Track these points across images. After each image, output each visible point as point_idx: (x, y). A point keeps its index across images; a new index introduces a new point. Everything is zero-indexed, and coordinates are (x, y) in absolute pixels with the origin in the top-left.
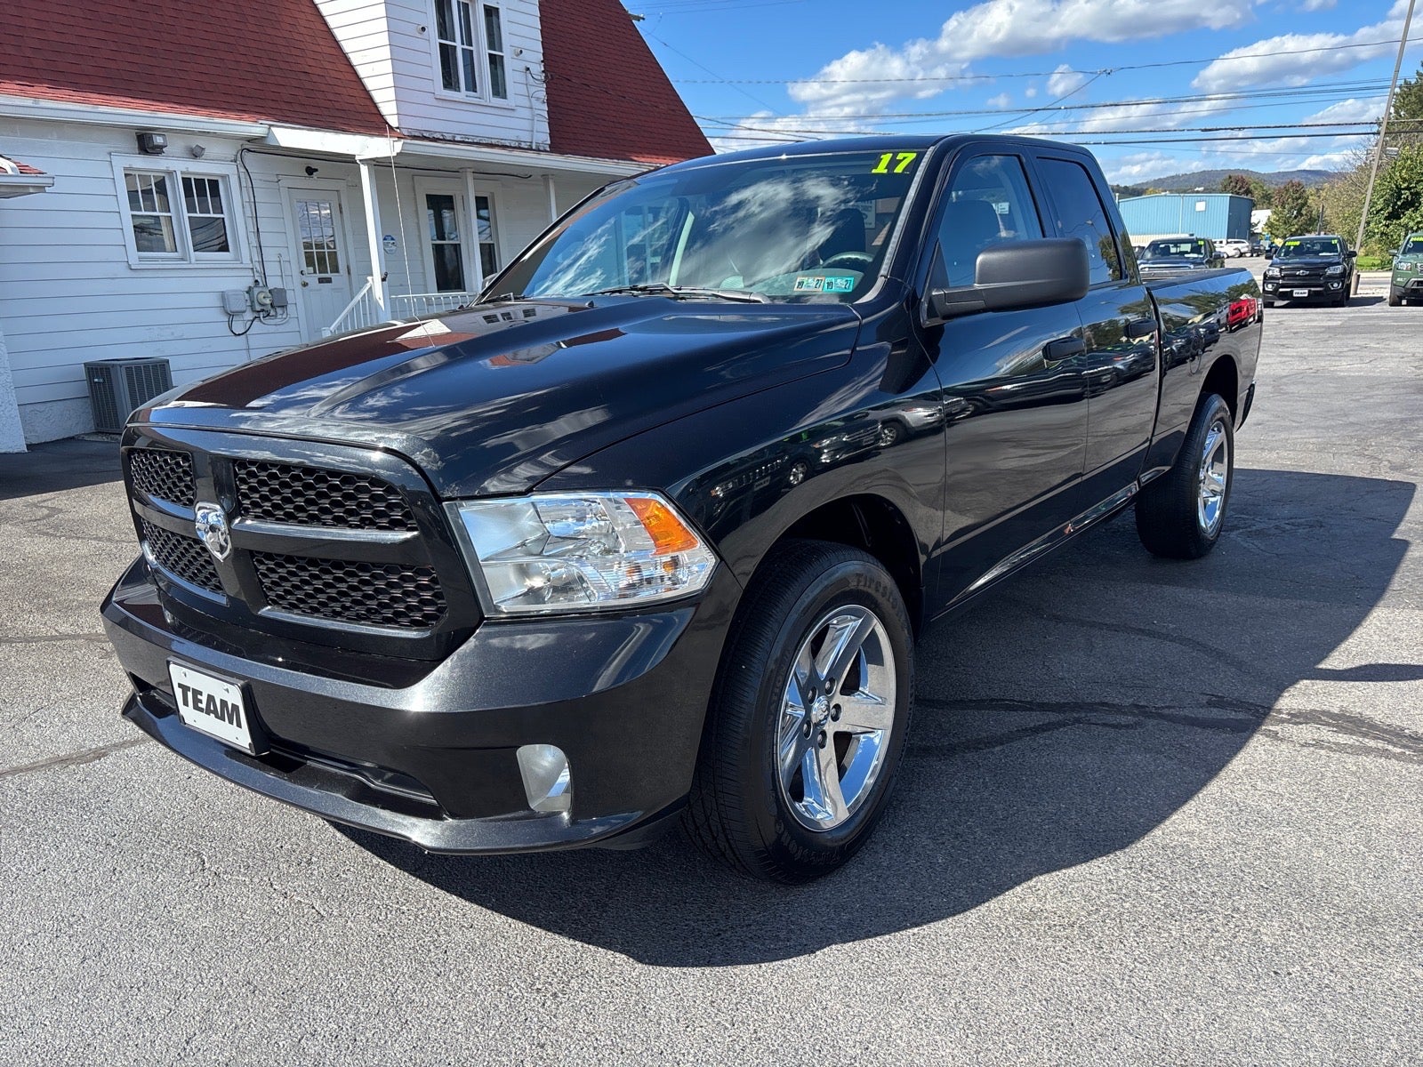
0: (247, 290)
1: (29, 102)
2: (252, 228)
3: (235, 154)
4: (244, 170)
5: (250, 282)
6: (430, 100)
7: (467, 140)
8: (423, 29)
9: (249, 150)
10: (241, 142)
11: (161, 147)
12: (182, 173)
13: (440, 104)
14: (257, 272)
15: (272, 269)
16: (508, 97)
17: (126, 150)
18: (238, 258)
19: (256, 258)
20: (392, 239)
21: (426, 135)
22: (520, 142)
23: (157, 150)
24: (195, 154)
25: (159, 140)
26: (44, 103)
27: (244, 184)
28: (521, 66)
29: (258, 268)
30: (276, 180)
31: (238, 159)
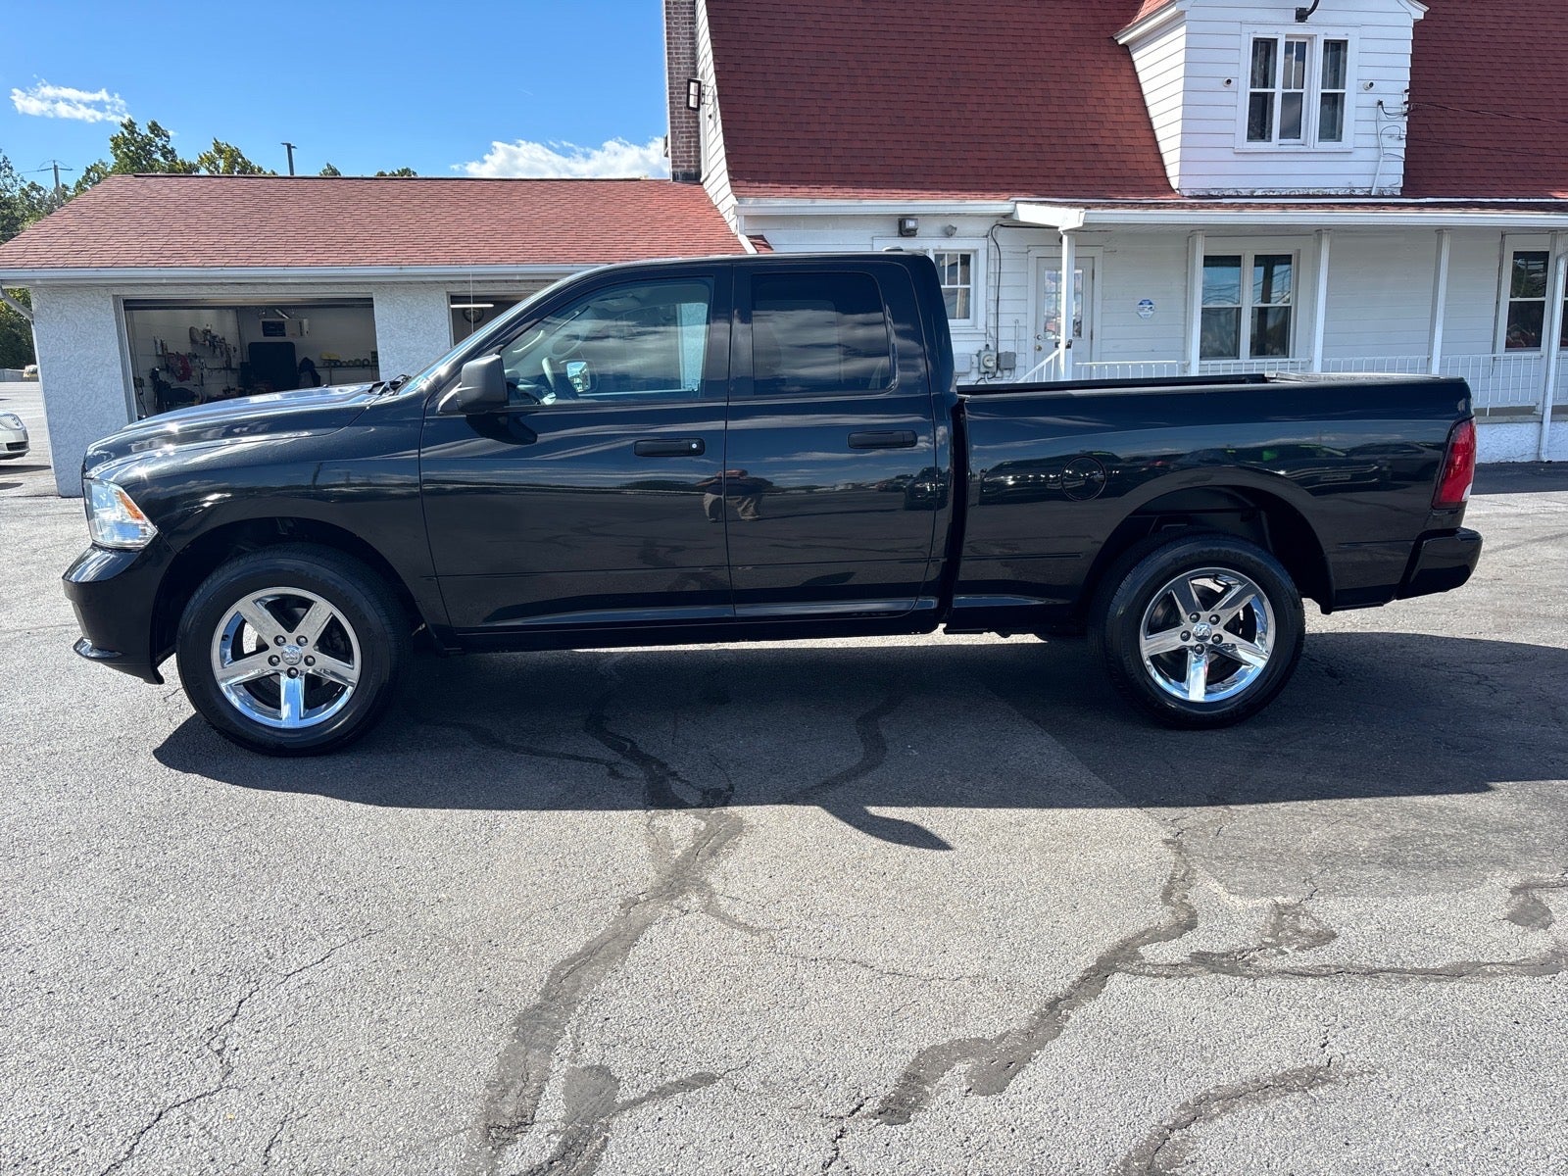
0: (977, 353)
1: (807, 202)
2: (992, 296)
3: (988, 229)
4: (994, 244)
5: (982, 346)
6: (1228, 155)
7: (1271, 194)
8: (1229, 82)
9: (1002, 226)
10: (997, 219)
11: (915, 230)
12: (934, 250)
13: (1240, 158)
14: (990, 336)
15: (1006, 334)
16: (1343, 139)
17: (885, 235)
18: (974, 326)
19: (992, 323)
20: (1151, 304)
21: (1213, 193)
22: (1353, 189)
23: (909, 233)
24: (949, 233)
25: (911, 224)
26: (819, 202)
27: (992, 256)
28: (1370, 99)
29: (992, 333)
30: (1026, 250)
31: (990, 235)
